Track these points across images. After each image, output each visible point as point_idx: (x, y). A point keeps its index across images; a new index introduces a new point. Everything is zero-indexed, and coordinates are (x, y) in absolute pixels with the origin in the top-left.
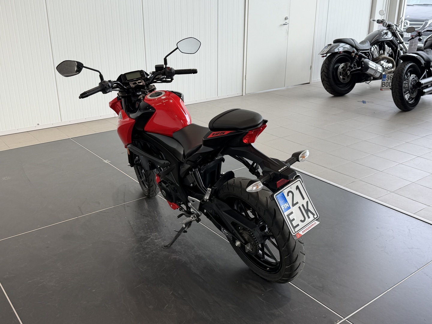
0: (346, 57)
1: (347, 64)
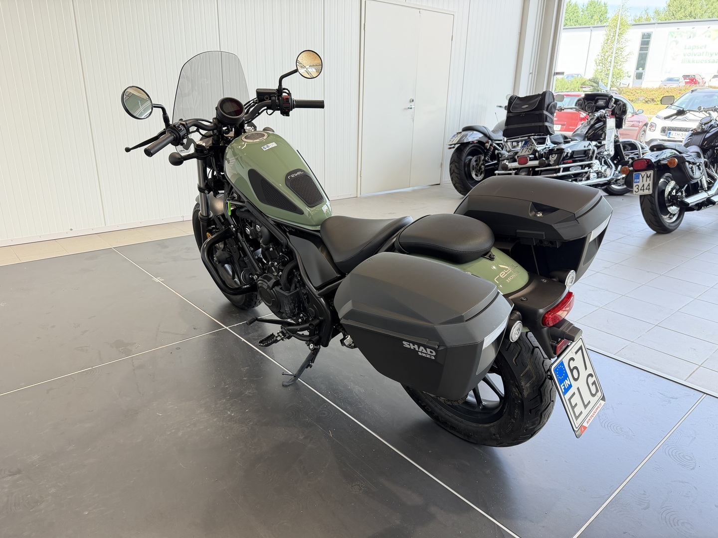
0: (479, 148)
1: (480, 157)
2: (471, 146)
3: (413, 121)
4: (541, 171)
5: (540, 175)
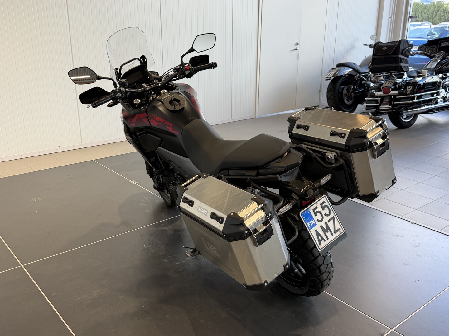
2: (343, 78)
3: (298, 59)
4: (400, 98)
5: (400, 101)
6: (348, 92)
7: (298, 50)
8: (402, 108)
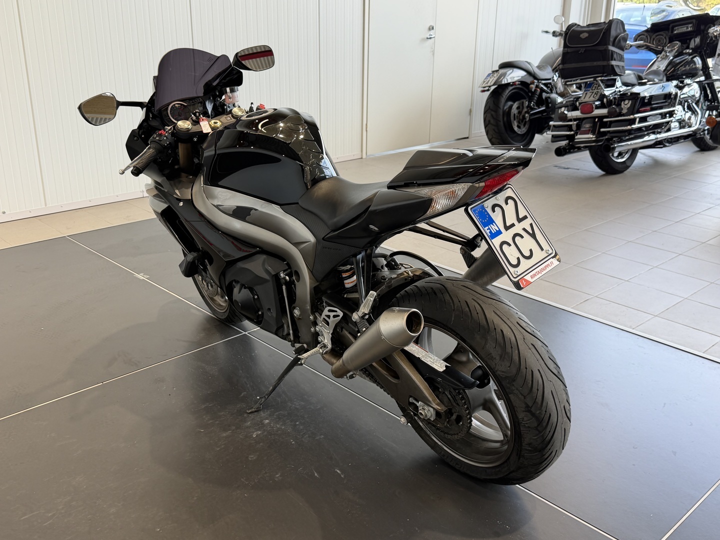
0: (522, 91)
2: (511, 88)
3: (433, 54)
4: (610, 121)
5: (610, 127)
6: (520, 113)
7: (433, 39)
8: (614, 139)
